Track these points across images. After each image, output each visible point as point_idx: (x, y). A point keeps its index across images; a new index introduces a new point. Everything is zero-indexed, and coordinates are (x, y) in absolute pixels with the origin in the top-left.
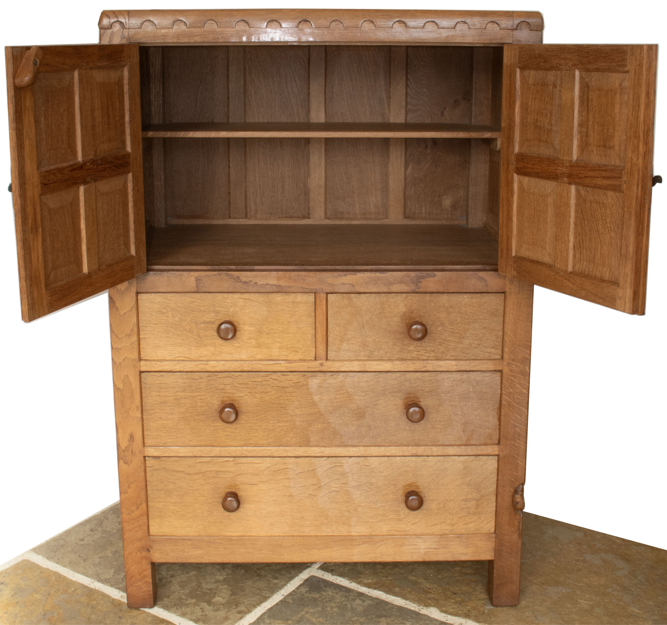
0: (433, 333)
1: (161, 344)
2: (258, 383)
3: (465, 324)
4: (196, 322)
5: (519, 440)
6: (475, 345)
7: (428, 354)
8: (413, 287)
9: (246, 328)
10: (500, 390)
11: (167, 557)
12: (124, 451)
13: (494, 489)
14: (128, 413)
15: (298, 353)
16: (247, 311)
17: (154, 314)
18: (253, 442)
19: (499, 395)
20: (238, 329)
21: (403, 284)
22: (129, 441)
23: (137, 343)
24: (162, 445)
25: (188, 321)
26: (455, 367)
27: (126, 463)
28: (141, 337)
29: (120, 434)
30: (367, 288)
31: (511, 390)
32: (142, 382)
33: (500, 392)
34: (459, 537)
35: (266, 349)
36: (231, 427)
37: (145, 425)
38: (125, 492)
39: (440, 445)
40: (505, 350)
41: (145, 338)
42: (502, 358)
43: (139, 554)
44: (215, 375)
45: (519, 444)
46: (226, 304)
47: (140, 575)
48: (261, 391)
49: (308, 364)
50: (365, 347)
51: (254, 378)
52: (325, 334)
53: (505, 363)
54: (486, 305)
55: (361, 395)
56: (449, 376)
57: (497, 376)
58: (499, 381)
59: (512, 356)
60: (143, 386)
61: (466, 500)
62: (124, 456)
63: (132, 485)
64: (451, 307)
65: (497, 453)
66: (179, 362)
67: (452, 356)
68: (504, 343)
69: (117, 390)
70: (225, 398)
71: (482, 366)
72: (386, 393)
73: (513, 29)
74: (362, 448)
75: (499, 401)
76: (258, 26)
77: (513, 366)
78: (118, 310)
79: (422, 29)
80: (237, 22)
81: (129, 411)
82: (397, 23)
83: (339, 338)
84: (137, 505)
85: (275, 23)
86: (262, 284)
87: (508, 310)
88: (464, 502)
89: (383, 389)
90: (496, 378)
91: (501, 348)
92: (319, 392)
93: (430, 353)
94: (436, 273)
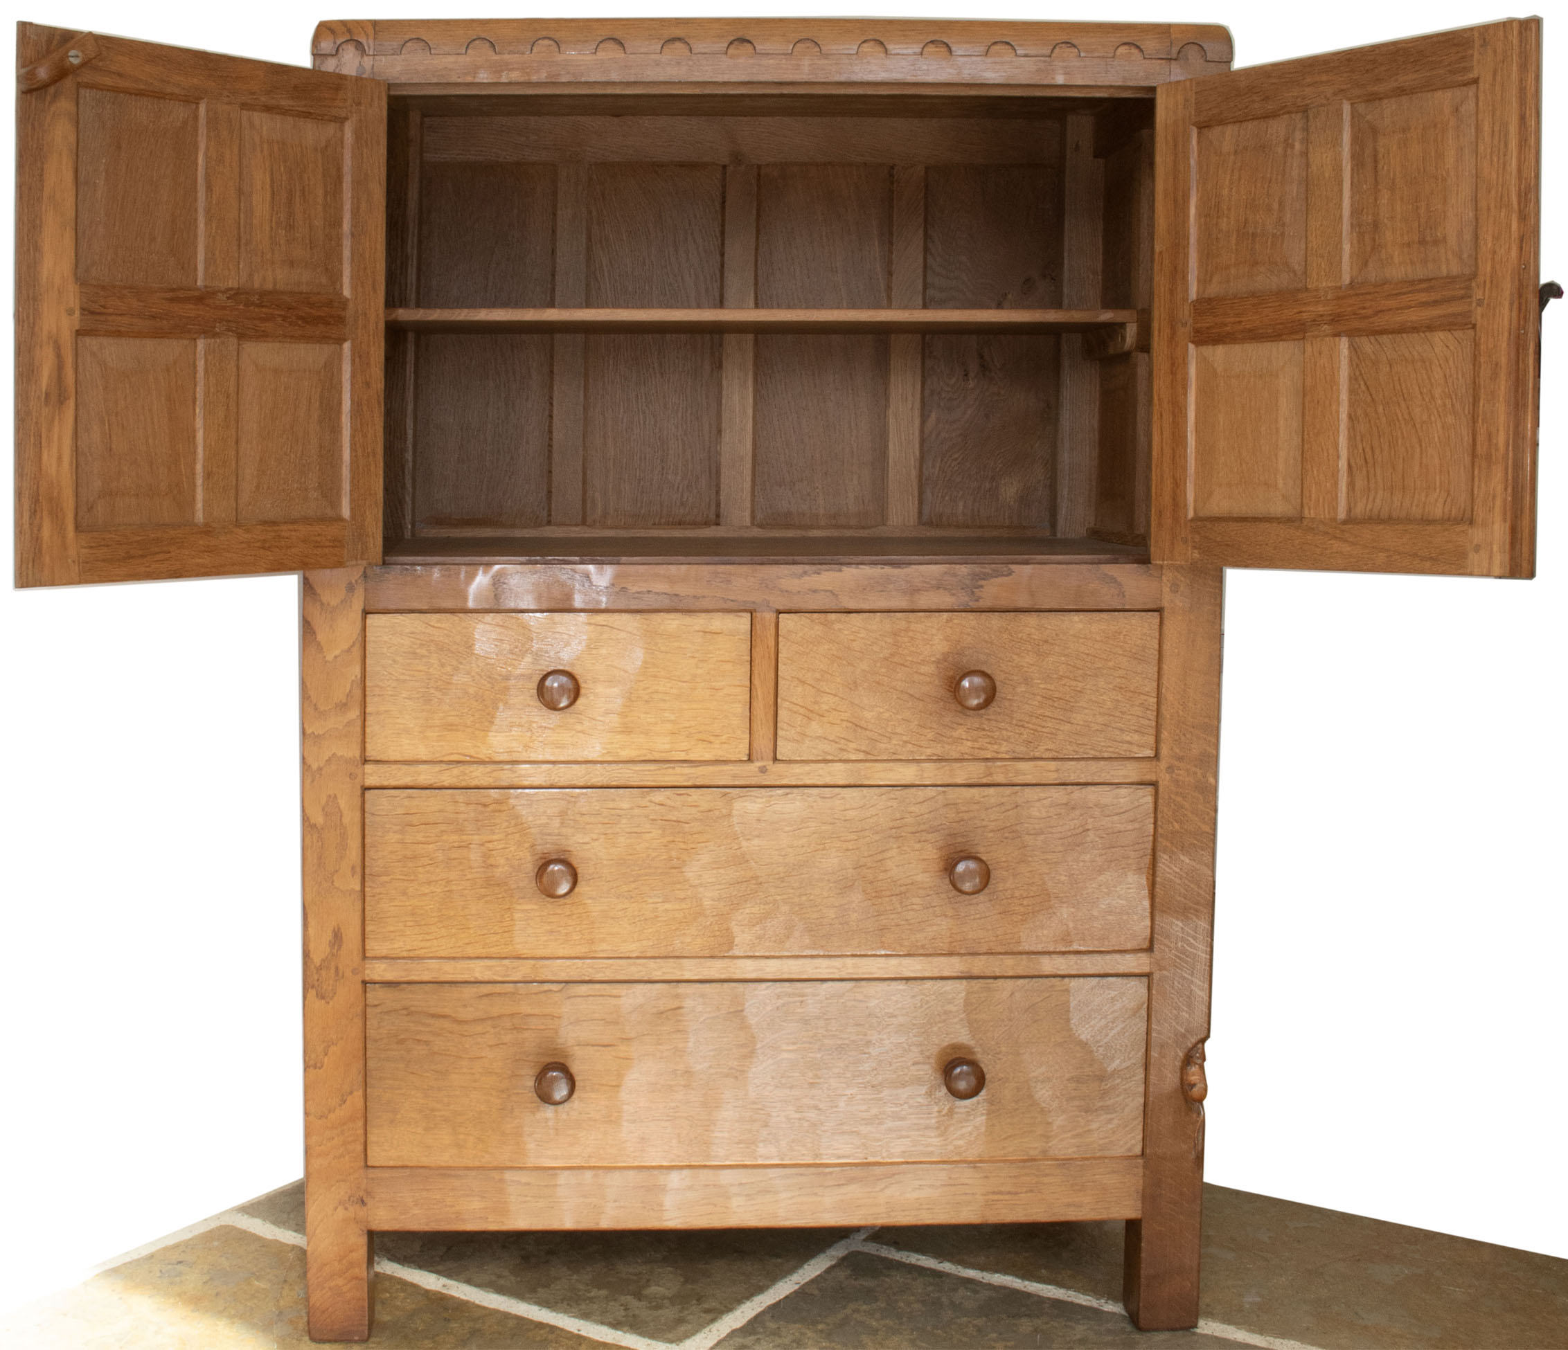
0: (1005, 698)
1: (412, 725)
2: (622, 812)
3: (1076, 680)
4: (489, 677)
5: (1195, 940)
6: (1097, 727)
7: (996, 747)
8: (963, 599)
9: (600, 689)
10: (1152, 826)
11: (404, 1217)
12: (319, 969)
13: (1140, 1054)
14: (333, 882)
15: (712, 746)
16: (603, 651)
17: (398, 659)
18: (609, 948)
19: (1151, 838)
20: (583, 691)
21: (941, 591)
22: (332, 945)
23: (359, 723)
24: (405, 954)
25: (473, 674)
26: (1055, 775)
27: (323, 998)
28: (368, 710)
29: (311, 931)
30: (864, 599)
31: (1177, 826)
32: (366, 810)
33: (1152, 833)
34: (1064, 1164)
35: (642, 736)
36: (559, 911)
37: (367, 908)
38: (316, 1064)
39: (1021, 953)
40: (1162, 735)
41: (378, 713)
42: (1157, 756)
43: (341, 1211)
44: (529, 794)
45: (1195, 948)
46: (557, 635)
47: (340, 1261)
48: (628, 830)
49: (732, 768)
50: (859, 730)
51: (614, 800)
52: (771, 702)
54: (1122, 636)
55: (849, 838)
56: (1042, 795)
57: (1145, 797)
58: (1151, 806)
59: (1178, 751)
60: (367, 820)
61: (1077, 1080)
62: (318, 980)
63: (333, 1049)
64: (1046, 641)
65: (1146, 969)
66: (451, 766)
67: (1048, 750)
68: (1161, 722)
69: (309, 829)
70: (548, 846)
71: (1112, 773)
72: (903, 834)
73: (1171, 59)
74: (849, 961)
75: (1149, 851)
76: (642, 50)
77: (1181, 772)
78: (322, 649)
79: (983, 58)
80: (601, 42)
81: (335, 878)
82: (931, 45)
83: (802, 711)
84: (343, 1095)
85: (678, 45)
86: (638, 593)
87: (1167, 647)
88: (1074, 1085)
89: (896, 825)
90: (1143, 801)
91: (1154, 733)
92: (756, 833)
93: (1000, 744)
94: (1012, 567)
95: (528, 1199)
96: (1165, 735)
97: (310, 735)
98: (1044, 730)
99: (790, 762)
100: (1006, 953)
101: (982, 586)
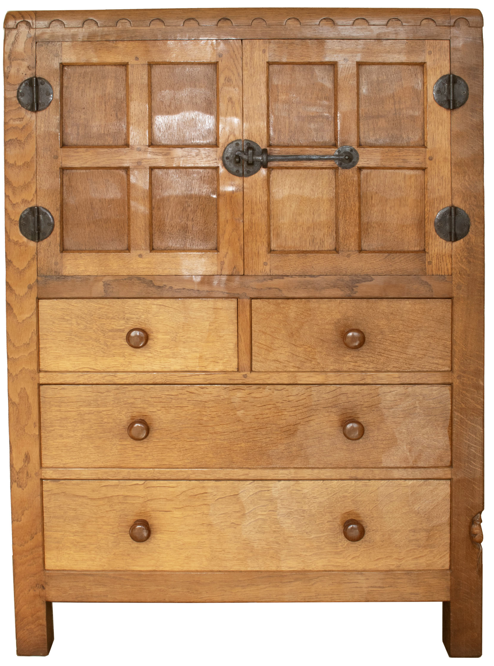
0: (371, 342)
1: (63, 354)
2: (172, 397)
3: (408, 332)
4: (102, 330)
5: (475, 462)
6: (420, 356)
7: (367, 365)
8: (347, 292)
9: (160, 336)
10: (450, 405)
11: (64, 595)
12: (18, 473)
13: (447, 518)
15: (218, 364)
16: (161, 318)
17: (56, 321)
18: (167, 463)
19: (450, 411)
20: (150, 337)
21: (336, 288)
22: (25, 461)
23: (36, 352)
24: (62, 466)
25: (94, 329)
26: (398, 380)
27: (20, 487)
28: (41, 346)
29: (14, 455)
30: (296, 292)
31: (464, 406)
32: (41, 395)
33: (450, 408)
34: (408, 573)
35: (182, 359)
36: (141, 445)
37: (42, 443)
38: (18, 519)
39: (383, 468)
40: (454, 360)
41: (46, 348)
42: (452, 370)
43: (32, 592)
44: (124, 388)
45: (475, 466)
46: (137, 310)
47: (32, 616)
48: (176, 405)
49: (230, 375)
50: (295, 357)
51: (168, 391)
52: (249, 343)
53: (455, 375)
54: (432, 311)
55: (290, 410)
56: (392, 389)
57: (446, 391)
58: (449, 396)
59: (463, 368)
60: (41, 400)
61: (414, 531)
62: (18, 478)
63: (26, 512)
64: (392, 314)
65: (449, 476)
66: (84, 374)
67: (394, 367)
68: (453, 353)
69: (12, 404)
70: (135, 413)
71: (428, 379)
72: (319, 408)
73: (450, 26)
74: (293, 471)
75: (449, 418)
76: (174, 24)
77: (465, 379)
78: (16, 317)
79: (352, 27)
80: (152, 21)
81: (25, 429)
82: (324, 20)
83: (265, 347)
84: (32, 535)
85: (192, 21)
86: (178, 289)
87: (456, 317)
88: (412, 534)
89: (315, 404)
90: (445, 392)
91: (450, 359)
92: (242, 407)
93: (369, 364)
94: (373, 277)
95: (128, 587)
96: (455, 360)
97: (11, 359)
98: (392, 357)
99: (259, 372)
100: (375, 468)
101: (357, 286)
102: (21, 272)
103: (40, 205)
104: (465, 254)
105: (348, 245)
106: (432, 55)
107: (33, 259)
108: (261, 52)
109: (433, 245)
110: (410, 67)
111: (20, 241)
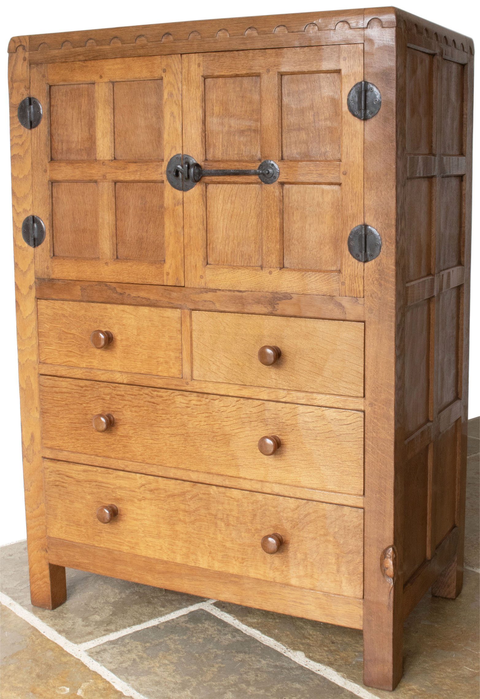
3: (323, 354)
4: (82, 331)
7: (288, 384)
8: (270, 309)
11: (61, 560)
12: (27, 449)
14: (30, 413)
16: (124, 322)
18: (129, 457)
19: (362, 439)
21: (260, 305)
22: (31, 440)
23: (36, 346)
24: (56, 447)
25: (76, 328)
26: (315, 401)
27: (29, 462)
29: (24, 432)
30: (226, 306)
31: (375, 435)
32: (40, 384)
38: (28, 489)
42: (364, 396)
43: (39, 553)
44: (98, 384)
47: (40, 574)
48: (135, 405)
49: (176, 381)
51: (129, 391)
53: (367, 403)
55: (224, 420)
58: (362, 423)
59: (374, 396)
60: (40, 389)
61: (331, 555)
62: (27, 454)
63: (33, 484)
64: (309, 333)
65: (362, 505)
66: (69, 368)
67: (311, 388)
68: (365, 379)
69: (21, 389)
71: (342, 403)
72: (247, 421)
73: (364, 28)
75: (362, 446)
76: (128, 42)
77: (376, 407)
78: (23, 313)
80: (112, 39)
82: (249, 29)
84: (38, 504)
85: (142, 38)
86: (135, 297)
87: (368, 341)
89: (244, 417)
90: (358, 419)
91: (362, 385)
94: (293, 295)
96: (367, 387)
99: (198, 381)
100: (295, 486)
102: (24, 274)
103: (35, 215)
104: (377, 276)
105: (270, 262)
106: (347, 60)
107: (32, 262)
108: (197, 66)
109: (346, 265)
110: (328, 75)
111: (23, 246)
